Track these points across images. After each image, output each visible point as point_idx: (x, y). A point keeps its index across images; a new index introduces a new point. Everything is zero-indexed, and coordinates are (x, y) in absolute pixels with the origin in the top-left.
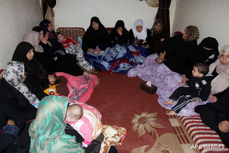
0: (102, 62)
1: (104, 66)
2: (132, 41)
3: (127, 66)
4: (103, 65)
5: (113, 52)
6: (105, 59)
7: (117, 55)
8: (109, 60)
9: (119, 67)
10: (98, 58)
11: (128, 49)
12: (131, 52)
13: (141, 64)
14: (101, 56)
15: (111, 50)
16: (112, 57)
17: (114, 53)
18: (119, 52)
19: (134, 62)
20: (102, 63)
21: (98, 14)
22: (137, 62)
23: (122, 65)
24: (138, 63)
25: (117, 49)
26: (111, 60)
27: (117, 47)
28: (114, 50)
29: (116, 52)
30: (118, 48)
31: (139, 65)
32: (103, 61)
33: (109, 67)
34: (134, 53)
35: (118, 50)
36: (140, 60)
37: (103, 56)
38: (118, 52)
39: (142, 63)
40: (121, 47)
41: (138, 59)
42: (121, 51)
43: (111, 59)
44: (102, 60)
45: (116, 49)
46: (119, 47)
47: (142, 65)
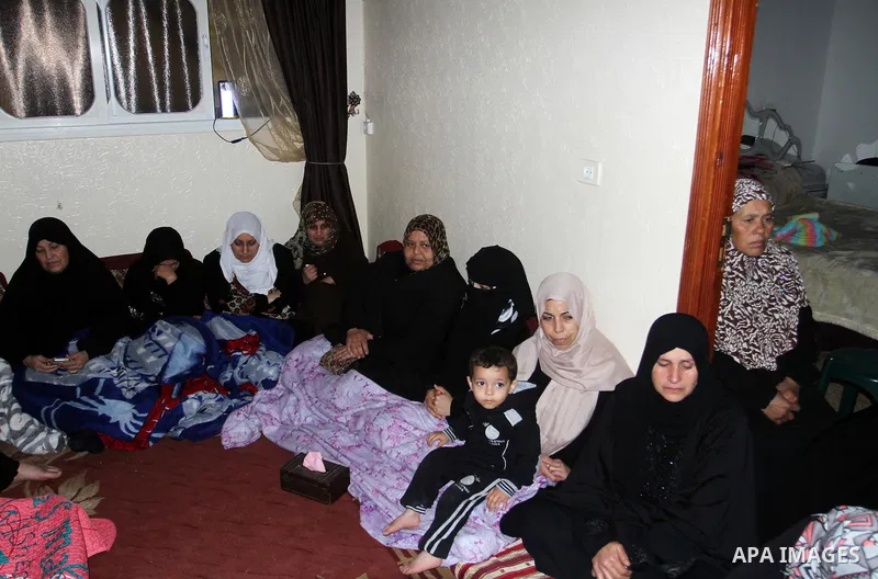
0: (103, 403)
1: (112, 421)
2: (222, 302)
3: (212, 402)
4: (109, 418)
5: (147, 355)
6: (112, 391)
7: (165, 367)
8: (133, 389)
9: (183, 415)
10: (79, 390)
11: (207, 335)
12: (224, 343)
13: (269, 384)
14: (95, 381)
15: (137, 347)
16: (145, 378)
17: (152, 359)
18: (172, 352)
19: (240, 381)
20: (101, 410)
21: (59, 206)
22: (253, 381)
23: (191, 404)
24: (257, 383)
25: (161, 338)
26: (143, 392)
27: (160, 333)
28: (150, 345)
29: (161, 352)
30: (166, 335)
31: (261, 393)
32: (106, 401)
33: (135, 421)
34: (238, 345)
35: (168, 345)
36: (265, 370)
37: (102, 381)
38: (166, 353)
39: (276, 382)
40: (178, 330)
41: (257, 365)
42: (180, 346)
43: (143, 386)
44: (101, 398)
45: (157, 343)
46: (169, 331)
47: (274, 391)
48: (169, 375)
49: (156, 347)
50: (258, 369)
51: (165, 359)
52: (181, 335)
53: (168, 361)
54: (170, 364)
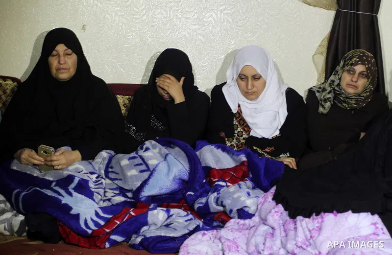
0: (70, 194)
1: (73, 212)
2: (223, 134)
3: (182, 220)
4: (70, 208)
5: (130, 167)
7: (145, 183)
8: (109, 200)
9: (146, 223)
10: (54, 184)
12: (208, 171)
13: (243, 214)
15: (122, 159)
16: (122, 191)
17: (133, 172)
18: (154, 170)
19: (214, 207)
21: (84, 27)
22: (228, 208)
24: (231, 211)
25: (146, 155)
26: (118, 204)
27: (147, 149)
28: (134, 158)
29: (143, 167)
30: (153, 152)
32: (75, 194)
33: (95, 219)
34: (224, 174)
35: (152, 162)
36: (243, 199)
38: (148, 169)
40: (165, 150)
41: (234, 193)
42: (163, 167)
43: (120, 199)
45: (141, 157)
46: (157, 151)
47: (247, 221)
48: (147, 192)
49: (140, 161)
50: (236, 196)
51: (146, 175)
52: (167, 155)
53: (149, 178)
54: (151, 181)
